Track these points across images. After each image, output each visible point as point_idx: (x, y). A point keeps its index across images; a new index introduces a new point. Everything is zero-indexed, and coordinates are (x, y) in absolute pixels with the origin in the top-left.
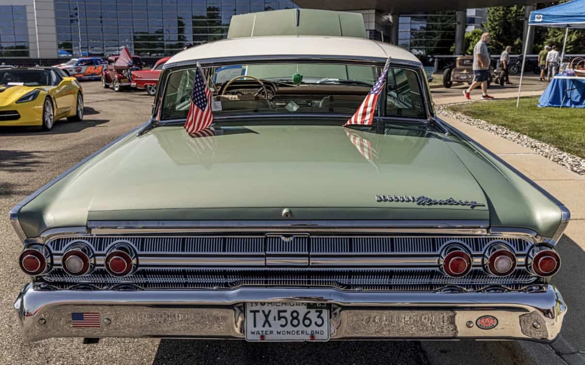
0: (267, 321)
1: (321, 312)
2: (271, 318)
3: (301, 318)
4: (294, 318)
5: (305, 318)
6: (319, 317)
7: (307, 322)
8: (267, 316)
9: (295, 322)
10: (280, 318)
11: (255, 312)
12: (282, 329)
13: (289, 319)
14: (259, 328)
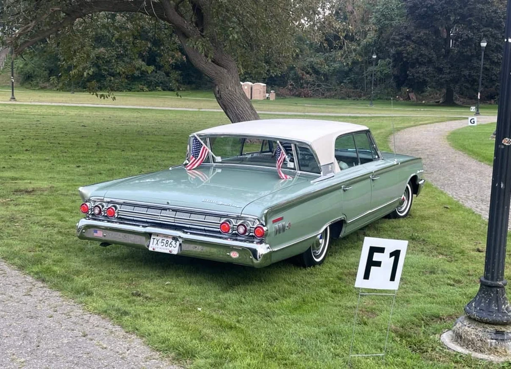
0: (157, 243)
1: (176, 242)
2: (159, 242)
3: (169, 243)
4: (167, 243)
5: (171, 244)
6: (175, 244)
7: (171, 245)
8: (158, 241)
9: (167, 245)
10: (162, 242)
11: (154, 239)
12: (161, 247)
13: (165, 243)
14: (154, 246)
